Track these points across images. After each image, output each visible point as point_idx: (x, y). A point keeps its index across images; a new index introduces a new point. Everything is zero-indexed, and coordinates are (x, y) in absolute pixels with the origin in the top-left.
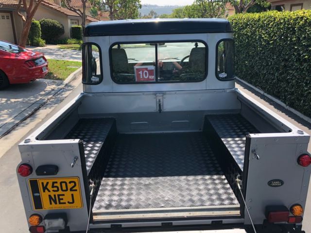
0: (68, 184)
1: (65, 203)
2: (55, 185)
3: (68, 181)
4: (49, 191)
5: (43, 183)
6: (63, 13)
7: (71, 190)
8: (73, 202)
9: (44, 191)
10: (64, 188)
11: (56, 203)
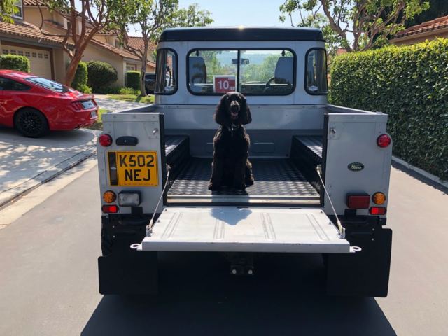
0: (146, 158)
1: (140, 180)
2: (133, 158)
3: (145, 155)
4: (126, 166)
5: (121, 156)
6: (118, 54)
7: (148, 165)
8: (149, 179)
9: (121, 166)
10: (141, 163)
11: (131, 179)
